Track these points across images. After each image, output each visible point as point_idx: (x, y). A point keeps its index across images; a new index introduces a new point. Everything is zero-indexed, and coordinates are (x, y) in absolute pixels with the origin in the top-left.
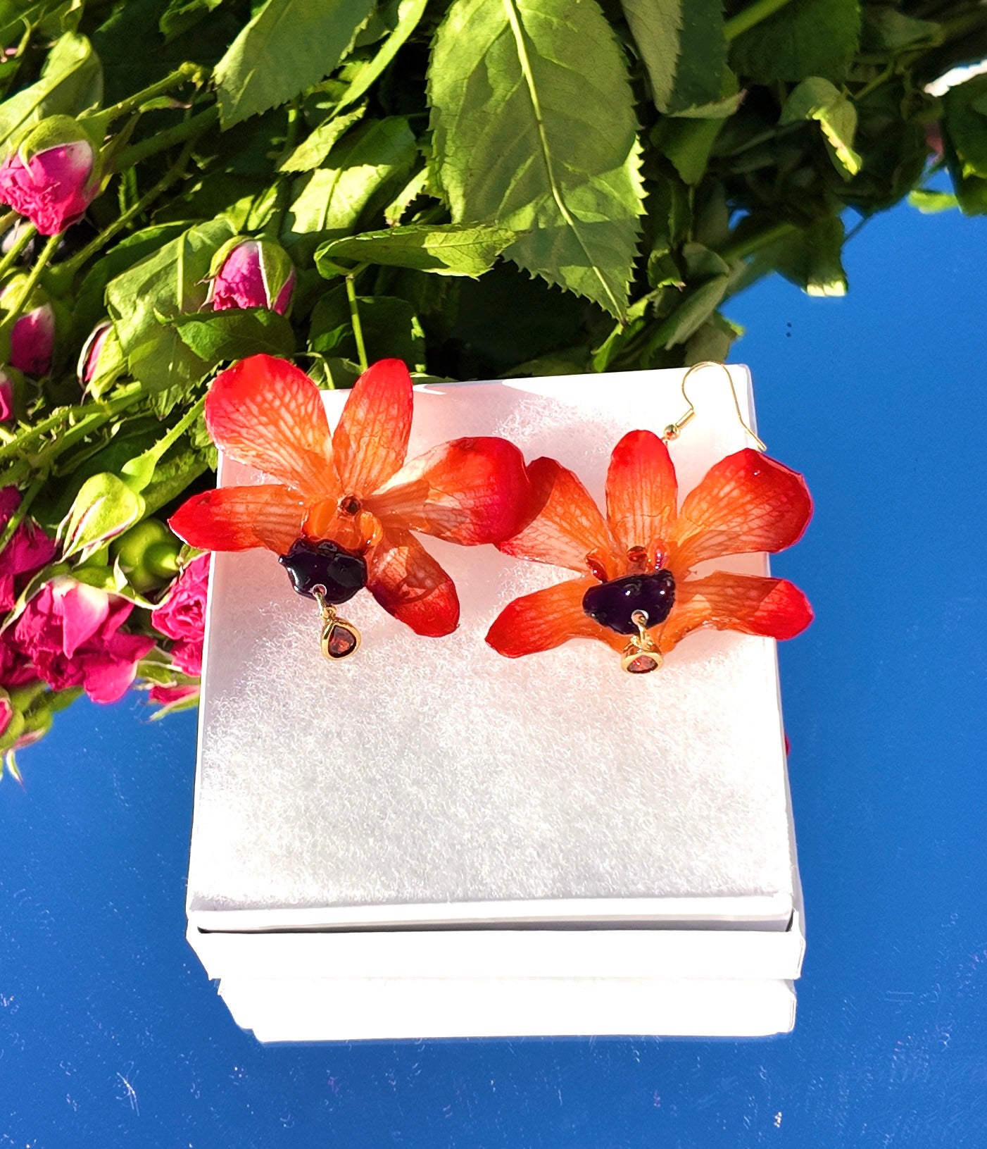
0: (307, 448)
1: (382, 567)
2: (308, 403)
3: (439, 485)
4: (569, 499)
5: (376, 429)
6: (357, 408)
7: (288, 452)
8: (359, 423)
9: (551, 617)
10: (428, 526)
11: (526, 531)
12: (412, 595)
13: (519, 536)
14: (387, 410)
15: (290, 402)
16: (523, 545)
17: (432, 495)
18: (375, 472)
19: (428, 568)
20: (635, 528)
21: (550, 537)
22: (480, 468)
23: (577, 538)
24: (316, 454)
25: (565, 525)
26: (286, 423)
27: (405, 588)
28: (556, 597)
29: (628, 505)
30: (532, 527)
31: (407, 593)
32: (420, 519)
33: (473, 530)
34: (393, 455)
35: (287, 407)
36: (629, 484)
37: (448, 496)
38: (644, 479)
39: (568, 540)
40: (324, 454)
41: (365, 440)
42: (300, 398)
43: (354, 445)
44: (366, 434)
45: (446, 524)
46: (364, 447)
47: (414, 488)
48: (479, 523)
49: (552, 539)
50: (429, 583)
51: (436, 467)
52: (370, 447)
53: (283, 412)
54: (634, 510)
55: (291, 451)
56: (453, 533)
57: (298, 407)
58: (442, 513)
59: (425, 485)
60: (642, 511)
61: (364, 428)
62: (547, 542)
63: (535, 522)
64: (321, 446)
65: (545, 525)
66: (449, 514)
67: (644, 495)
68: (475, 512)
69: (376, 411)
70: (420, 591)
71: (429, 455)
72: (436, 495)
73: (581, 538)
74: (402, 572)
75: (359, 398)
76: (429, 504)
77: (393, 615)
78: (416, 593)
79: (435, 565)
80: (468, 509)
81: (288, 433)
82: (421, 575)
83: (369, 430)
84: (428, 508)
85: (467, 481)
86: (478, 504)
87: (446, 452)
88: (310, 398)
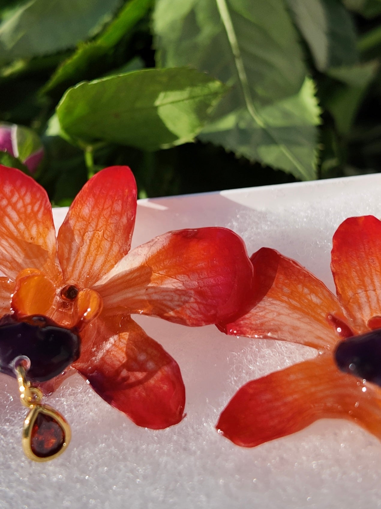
0: (30, 241)
1: (100, 355)
2: (36, 203)
3: (160, 270)
4: (295, 280)
5: (100, 224)
6: (82, 206)
7: (10, 244)
8: (83, 219)
9: (290, 399)
10: (150, 307)
11: (253, 311)
12: (132, 379)
13: (247, 316)
14: (111, 206)
15: (17, 201)
16: (251, 324)
17: (155, 279)
18: (98, 265)
19: (150, 350)
20: (369, 302)
21: (279, 314)
22: (202, 252)
23: (308, 314)
24: (39, 247)
25: (294, 302)
26: (11, 219)
27: (124, 373)
28: (292, 377)
29: (357, 282)
30: (259, 307)
31: (126, 379)
32: (142, 301)
33: (197, 309)
34: (116, 248)
35: (14, 206)
36: (356, 263)
37: (171, 279)
38: (370, 257)
39: (300, 317)
40: (46, 246)
41: (89, 234)
42: (28, 199)
43: (77, 240)
44: (90, 229)
45: (169, 303)
46: (88, 241)
47: (135, 275)
48: (204, 302)
49: (282, 316)
50: (151, 365)
51: (160, 253)
52: (94, 241)
53: (9, 210)
54: (365, 286)
55: (13, 243)
56: (177, 312)
57: (25, 206)
58: (164, 294)
59: (148, 270)
60: (374, 286)
61: (88, 223)
62: (276, 319)
63: (262, 303)
64: (44, 238)
65: (273, 304)
66: (172, 294)
67: (373, 271)
68: (199, 292)
69: (101, 207)
70: (140, 375)
71: (151, 244)
72: (158, 278)
73: (313, 314)
74: (121, 357)
75: (84, 198)
76: (152, 287)
77: (110, 403)
78: (136, 377)
79: (157, 347)
80: (192, 289)
81: (12, 227)
82: (142, 357)
83: (93, 225)
84: (151, 291)
85: (190, 265)
86: (202, 285)
87: (168, 240)
88: (38, 200)
